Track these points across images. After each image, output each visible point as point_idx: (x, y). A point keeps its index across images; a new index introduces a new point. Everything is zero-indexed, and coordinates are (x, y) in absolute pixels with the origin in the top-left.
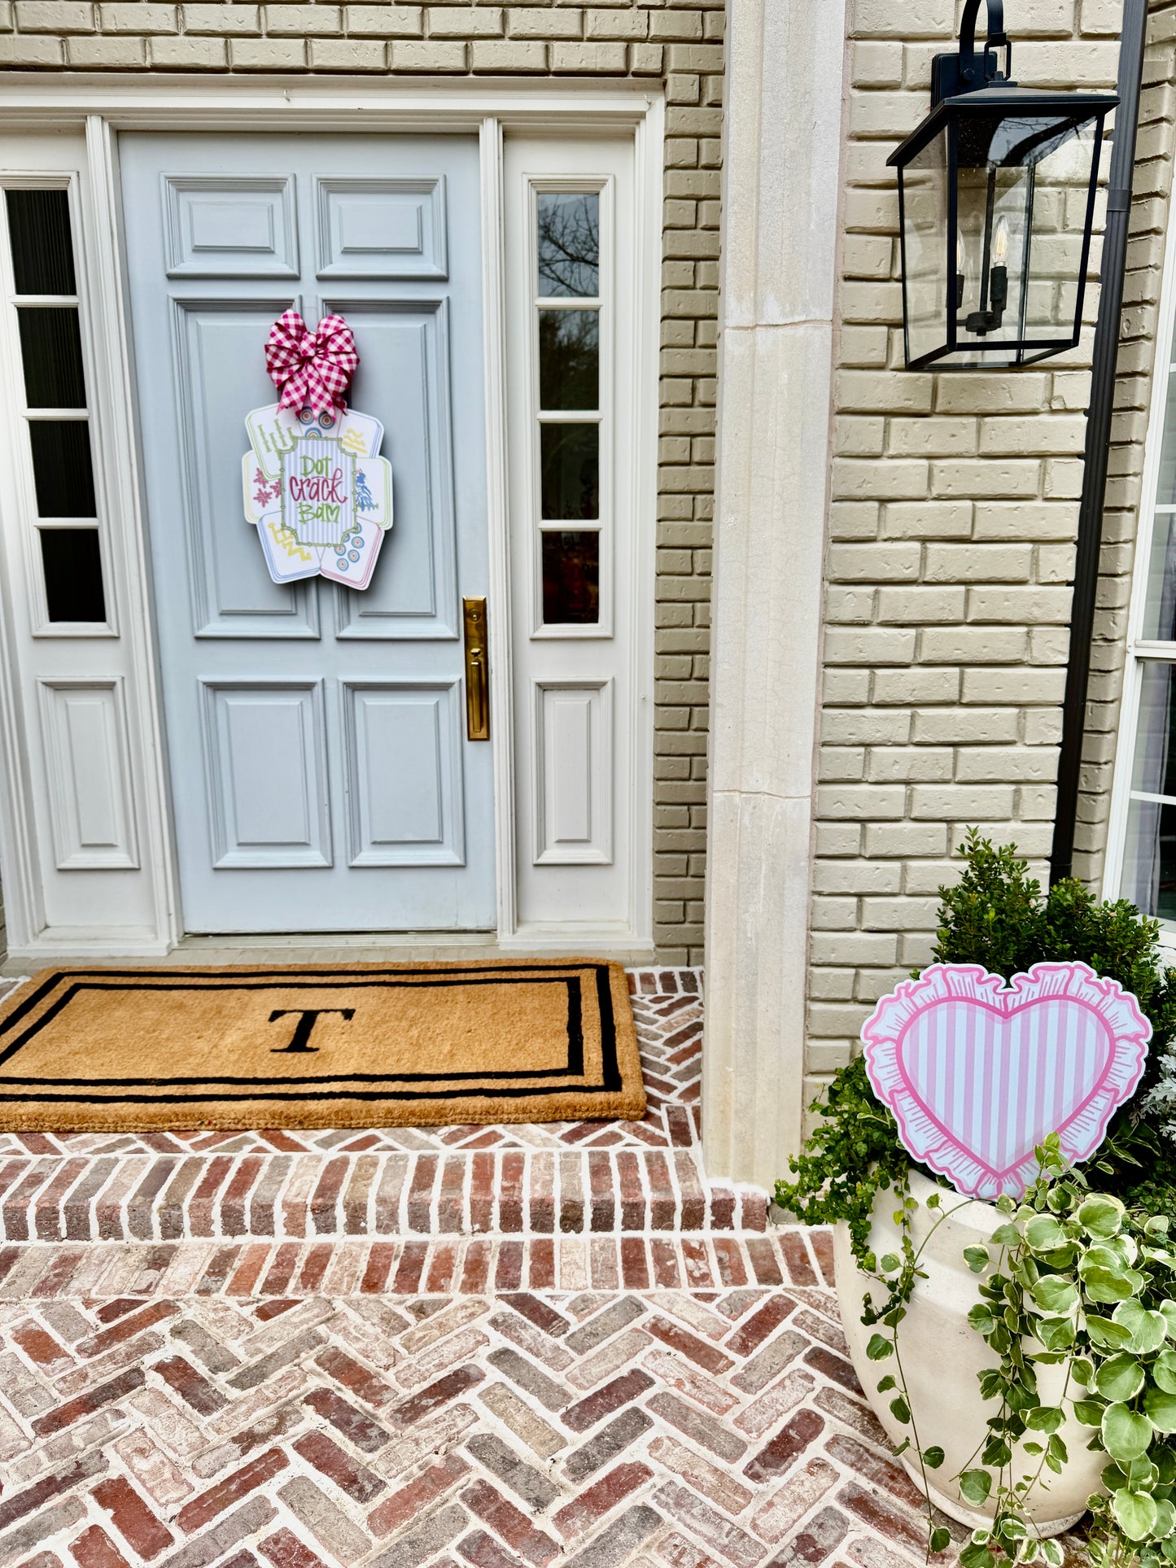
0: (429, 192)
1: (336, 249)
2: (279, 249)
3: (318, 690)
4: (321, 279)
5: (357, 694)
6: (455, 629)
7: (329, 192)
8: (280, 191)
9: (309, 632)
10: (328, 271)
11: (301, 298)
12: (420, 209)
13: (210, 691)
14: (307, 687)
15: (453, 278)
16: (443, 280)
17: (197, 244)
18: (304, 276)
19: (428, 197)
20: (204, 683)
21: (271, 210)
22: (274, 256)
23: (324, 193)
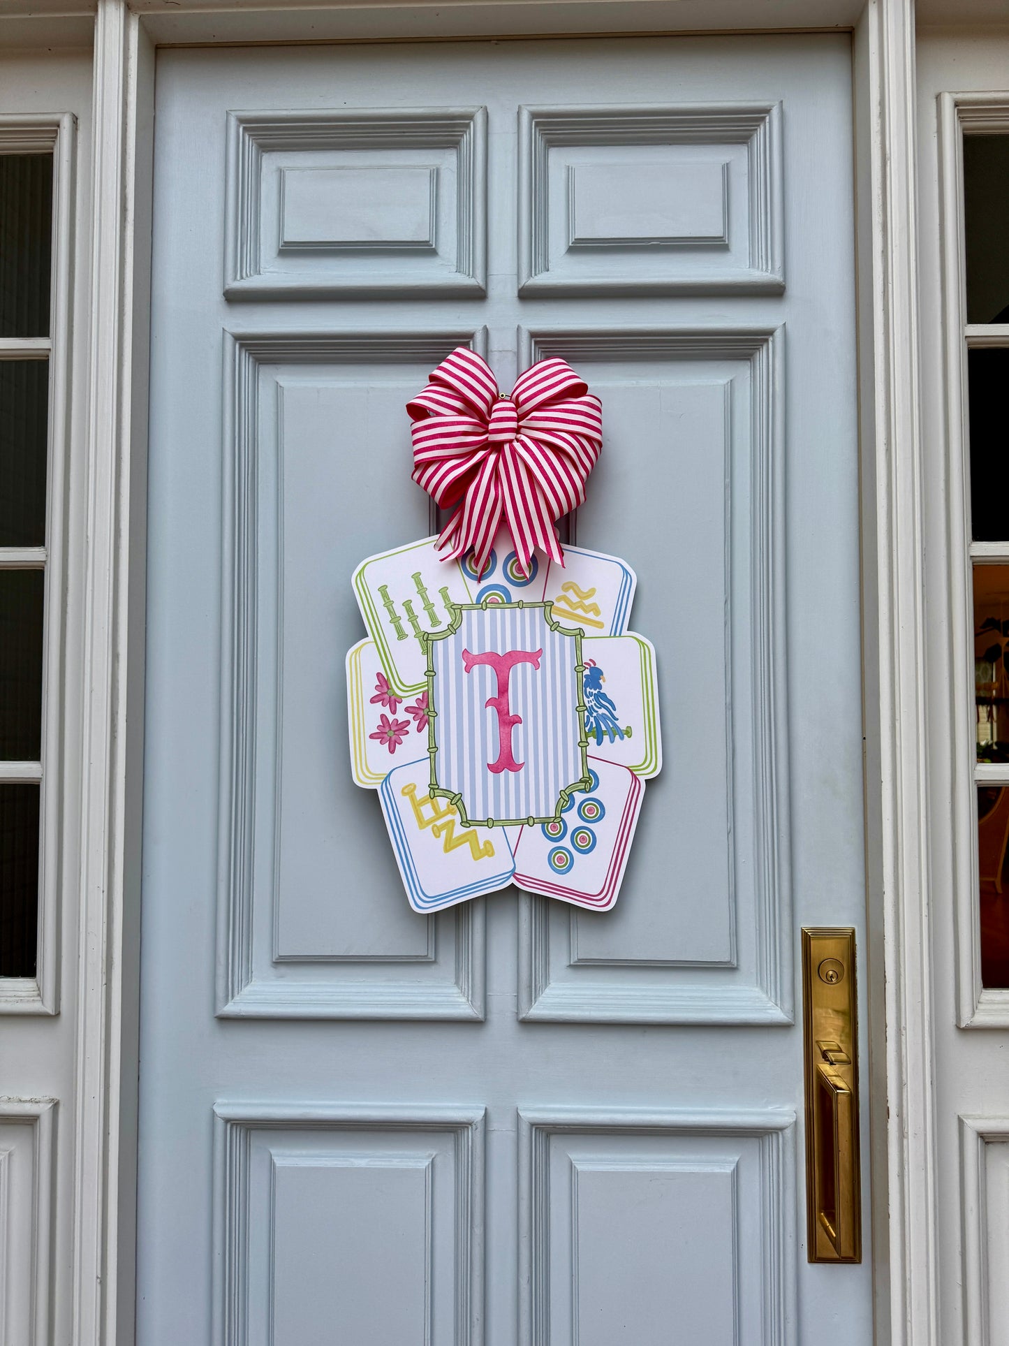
0: (743, 139)
1: (558, 243)
2: (448, 244)
3: (473, 1138)
4: (529, 295)
5: (557, 1144)
6: (788, 1005)
7: (552, 143)
8: (454, 144)
9: (462, 1007)
10: (542, 279)
11: (486, 331)
12: (726, 169)
13: (238, 1136)
14: (452, 1129)
15: (793, 290)
16: (773, 292)
17: (288, 238)
18: (495, 291)
19: (743, 150)
20: (227, 1121)
21: (436, 176)
22: (436, 262)
23: (541, 144)
